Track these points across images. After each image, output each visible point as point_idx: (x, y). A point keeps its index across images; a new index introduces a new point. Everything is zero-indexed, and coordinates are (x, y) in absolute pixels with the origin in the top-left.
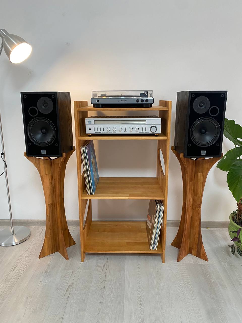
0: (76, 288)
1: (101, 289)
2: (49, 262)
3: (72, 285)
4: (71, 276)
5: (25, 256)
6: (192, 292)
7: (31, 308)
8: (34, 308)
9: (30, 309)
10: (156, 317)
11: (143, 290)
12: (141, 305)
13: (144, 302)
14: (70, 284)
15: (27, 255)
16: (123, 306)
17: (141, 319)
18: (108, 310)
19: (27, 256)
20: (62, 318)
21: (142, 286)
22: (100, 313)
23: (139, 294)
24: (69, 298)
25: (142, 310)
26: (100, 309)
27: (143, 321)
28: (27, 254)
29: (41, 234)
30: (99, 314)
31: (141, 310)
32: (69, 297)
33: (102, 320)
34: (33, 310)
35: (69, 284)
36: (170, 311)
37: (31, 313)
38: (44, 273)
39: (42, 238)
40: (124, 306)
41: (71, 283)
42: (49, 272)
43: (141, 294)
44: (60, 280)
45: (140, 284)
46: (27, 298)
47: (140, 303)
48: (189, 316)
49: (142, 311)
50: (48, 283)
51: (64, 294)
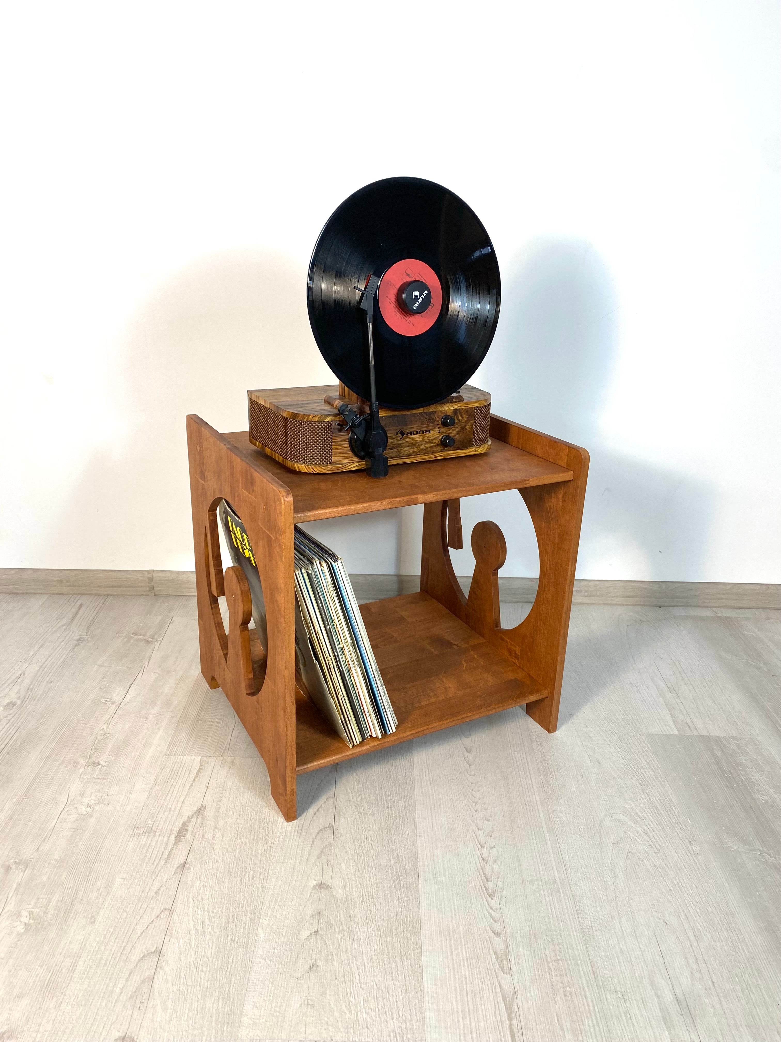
0: (216, 828)
1: (321, 830)
2: (105, 727)
3: (200, 817)
4: (194, 781)
5: (8, 701)
6: (690, 842)
7: (25, 913)
8: (36, 911)
9: (19, 915)
10: (558, 945)
11: (491, 836)
12: (491, 896)
13: (500, 883)
14: (190, 813)
15: (15, 700)
16: (417, 898)
17: (495, 953)
18: (355, 916)
19: (12, 704)
20: (159, 952)
21: (488, 821)
22: (321, 932)
23: (478, 852)
24: (189, 868)
25: (497, 915)
26: (319, 913)
27: (505, 962)
28: (13, 696)
29: (75, 621)
30: (316, 932)
31: (491, 916)
32: (185, 863)
33: (333, 960)
34: (32, 921)
35: (188, 811)
36: (613, 918)
37: (23, 931)
38: (82, 770)
39: (76, 638)
40: (418, 903)
41: (196, 809)
42: (101, 762)
43: (485, 852)
44: (148, 797)
45: (476, 811)
46: (8, 869)
47: (486, 889)
48: (692, 938)
49: (495, 921)
50: (97, 808)
51: (166, 853)
